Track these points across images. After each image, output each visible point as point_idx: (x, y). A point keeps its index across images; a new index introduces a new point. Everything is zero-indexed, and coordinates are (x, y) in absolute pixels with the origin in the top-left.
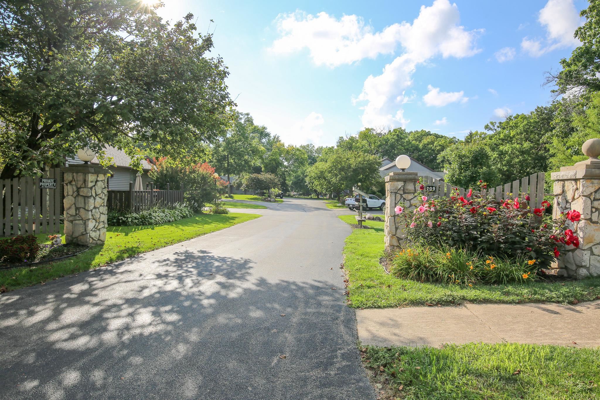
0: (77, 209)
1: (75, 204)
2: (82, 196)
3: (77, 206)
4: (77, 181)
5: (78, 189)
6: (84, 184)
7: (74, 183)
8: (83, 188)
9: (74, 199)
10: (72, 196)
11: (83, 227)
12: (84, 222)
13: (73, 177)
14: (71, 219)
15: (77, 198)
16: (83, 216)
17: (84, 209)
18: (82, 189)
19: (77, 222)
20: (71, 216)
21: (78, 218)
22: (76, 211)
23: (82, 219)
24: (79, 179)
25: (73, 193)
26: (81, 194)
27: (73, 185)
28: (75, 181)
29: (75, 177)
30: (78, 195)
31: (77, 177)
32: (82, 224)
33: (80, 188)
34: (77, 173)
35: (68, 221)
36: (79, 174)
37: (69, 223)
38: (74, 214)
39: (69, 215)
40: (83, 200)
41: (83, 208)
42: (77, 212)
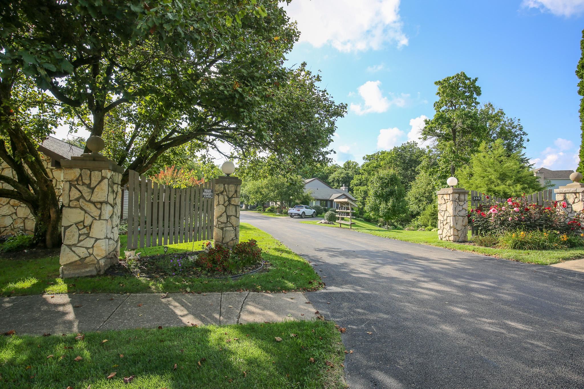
0: (228, 217)
1: (225, 211)
2: (233, 205)
3: (228, 214)
4: (229, 191)
5: (229, 199)
6: (235, 194)
7: (225, 193)
8: (235, 198)
9: (224, 208)
10: (223, 205)
11: (234, 233)
12: (234, 228)
13: (224, 188)
14: (223, 226)
15: (228, 207)
16: (234, 223)
17: (236, 216)
18: (233, 199)
19: (227, 228)
20: (222, 223)
21: (229, 225)
22: (227, 219)
23: (233, 226)
24: (230, 189)
25: (225, 202)
26: (232, 203)
27: (224, 195)
28: (226, 191)
29: (226, 188)
30: (230, 204)
31: (228, 188)
32: (232, 230)
33: (232, 197)
34: (228, 184)
35: (218, 228)
36: (231, 185)
37: (219, 230)
38: (226, 221)
39: (219, 223)
40: (234, 209)
41: (234, 216)
42: (229, 220)
